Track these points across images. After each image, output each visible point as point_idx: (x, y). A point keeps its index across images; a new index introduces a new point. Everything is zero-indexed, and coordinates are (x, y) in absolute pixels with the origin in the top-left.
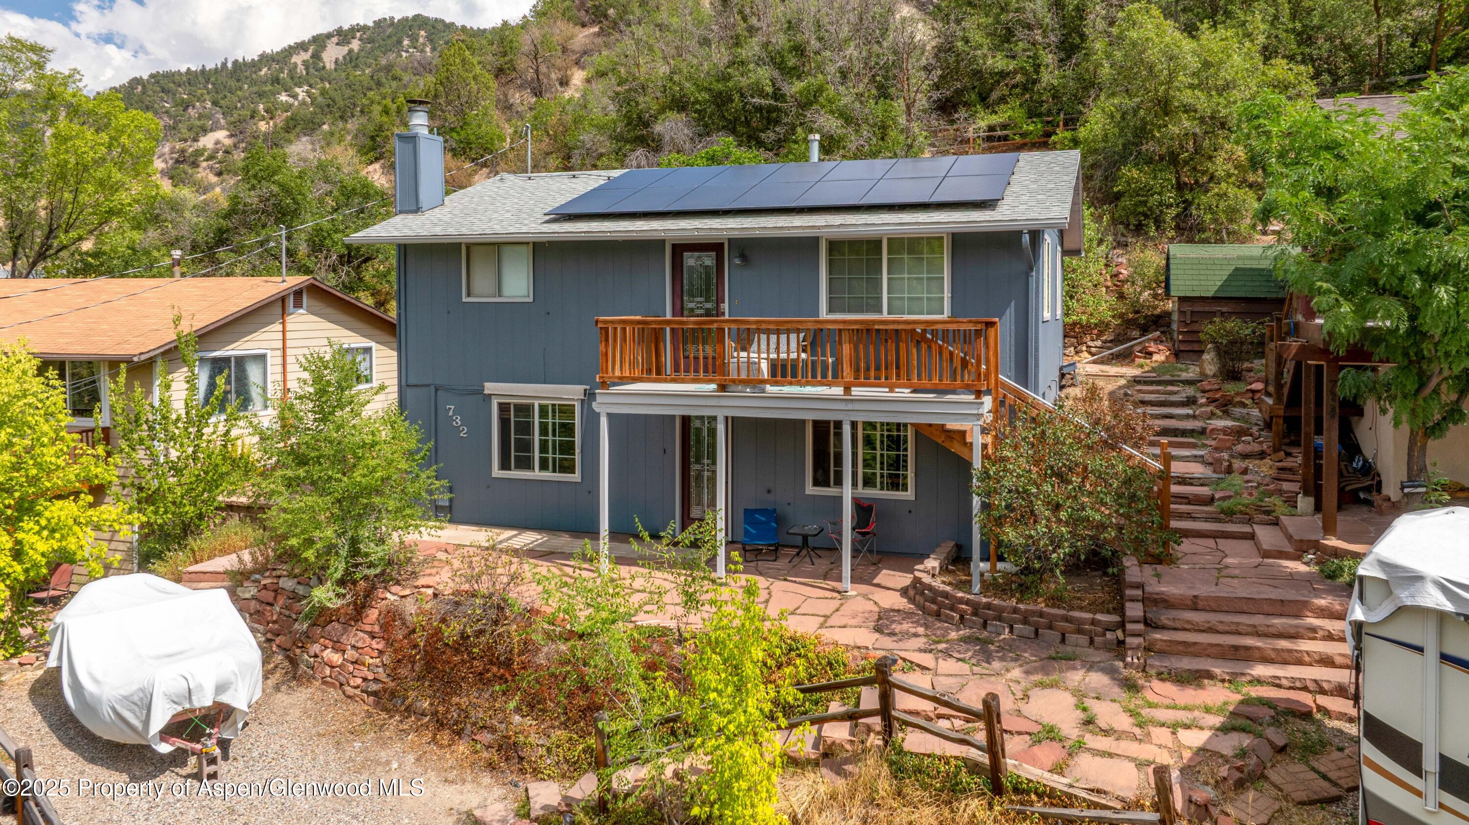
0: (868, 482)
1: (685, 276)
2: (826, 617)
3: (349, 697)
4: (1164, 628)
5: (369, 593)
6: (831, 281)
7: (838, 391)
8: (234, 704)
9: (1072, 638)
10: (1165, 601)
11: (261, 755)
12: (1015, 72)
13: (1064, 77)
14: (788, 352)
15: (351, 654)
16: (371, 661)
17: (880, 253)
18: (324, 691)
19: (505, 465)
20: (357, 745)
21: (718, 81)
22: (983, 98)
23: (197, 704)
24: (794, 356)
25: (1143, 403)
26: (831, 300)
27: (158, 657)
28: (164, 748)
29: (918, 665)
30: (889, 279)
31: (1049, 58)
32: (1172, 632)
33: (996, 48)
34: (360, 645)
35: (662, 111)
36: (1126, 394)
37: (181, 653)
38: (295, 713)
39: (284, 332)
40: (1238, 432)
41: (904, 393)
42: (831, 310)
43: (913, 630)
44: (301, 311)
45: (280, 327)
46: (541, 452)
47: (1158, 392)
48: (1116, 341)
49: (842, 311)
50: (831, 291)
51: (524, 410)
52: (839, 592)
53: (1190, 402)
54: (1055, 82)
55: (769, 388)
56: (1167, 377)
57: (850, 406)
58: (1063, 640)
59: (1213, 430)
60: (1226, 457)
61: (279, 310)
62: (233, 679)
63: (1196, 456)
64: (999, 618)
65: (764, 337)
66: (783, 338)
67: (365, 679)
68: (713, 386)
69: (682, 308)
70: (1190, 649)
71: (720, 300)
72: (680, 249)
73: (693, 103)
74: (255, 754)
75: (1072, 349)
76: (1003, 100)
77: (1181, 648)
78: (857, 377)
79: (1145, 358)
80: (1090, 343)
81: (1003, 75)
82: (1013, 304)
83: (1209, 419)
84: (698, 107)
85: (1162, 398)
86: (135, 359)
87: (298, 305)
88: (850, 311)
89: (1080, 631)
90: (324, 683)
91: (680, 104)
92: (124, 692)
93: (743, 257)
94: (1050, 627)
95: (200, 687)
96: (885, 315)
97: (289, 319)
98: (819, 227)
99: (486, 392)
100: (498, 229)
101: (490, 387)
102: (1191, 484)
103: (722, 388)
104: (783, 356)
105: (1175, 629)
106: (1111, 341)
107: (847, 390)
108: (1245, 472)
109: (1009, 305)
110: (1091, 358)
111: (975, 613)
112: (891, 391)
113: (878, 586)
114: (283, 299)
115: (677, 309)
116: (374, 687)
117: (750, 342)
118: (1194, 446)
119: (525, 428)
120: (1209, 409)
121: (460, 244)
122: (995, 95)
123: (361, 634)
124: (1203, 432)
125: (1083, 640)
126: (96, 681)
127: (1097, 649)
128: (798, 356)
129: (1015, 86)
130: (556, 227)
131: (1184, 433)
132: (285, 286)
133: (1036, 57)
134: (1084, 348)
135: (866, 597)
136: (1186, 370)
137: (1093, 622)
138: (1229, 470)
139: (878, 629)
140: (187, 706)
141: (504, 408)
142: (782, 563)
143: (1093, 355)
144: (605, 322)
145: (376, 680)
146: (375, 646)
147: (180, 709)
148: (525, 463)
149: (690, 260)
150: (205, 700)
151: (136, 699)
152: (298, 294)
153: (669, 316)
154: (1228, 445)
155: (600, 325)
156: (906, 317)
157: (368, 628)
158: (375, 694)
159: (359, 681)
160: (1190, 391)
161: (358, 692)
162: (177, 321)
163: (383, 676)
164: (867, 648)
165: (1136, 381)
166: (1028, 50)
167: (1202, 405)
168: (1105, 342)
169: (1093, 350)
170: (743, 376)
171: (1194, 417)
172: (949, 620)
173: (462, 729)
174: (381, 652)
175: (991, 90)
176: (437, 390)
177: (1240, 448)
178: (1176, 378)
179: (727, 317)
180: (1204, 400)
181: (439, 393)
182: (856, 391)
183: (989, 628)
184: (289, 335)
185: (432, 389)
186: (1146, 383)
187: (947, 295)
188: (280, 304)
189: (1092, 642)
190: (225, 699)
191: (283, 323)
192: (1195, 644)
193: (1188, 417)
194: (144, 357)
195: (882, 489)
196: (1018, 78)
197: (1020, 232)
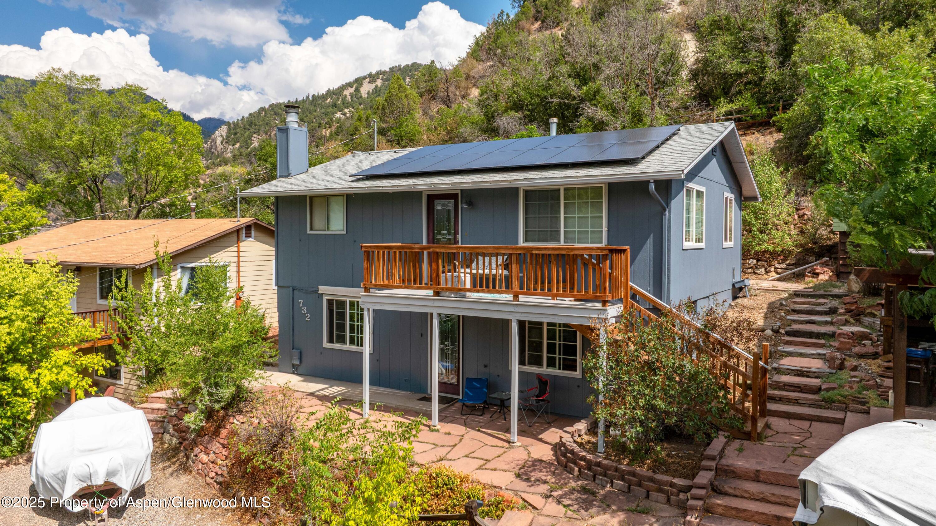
0: (537, 362)
1: (436, 216)
2: (488, 461)
3: (208, 484)
4: (726, 494)
5: (224, 419)
6: (526, 220)
7: (509, 297)
8: (120, 485)
9: (653, 495)
10: (733, 472)
11: (141, 517)
12: (747, 73)
13: (783, 74)
14: (491, 269)
15: (212, 457)
16: (221, 462)
17: (560, 200)
18: (196, 479)
19: (331, 341)
20: (199, 516)
21: (543, 90)
22: (726, 93)
23: (94, 483)
24: (494, 272)
25: (795, 311)
26: (526, 233)
27: (85, 451)
28: (78, 509)
29: (531, 505)
30: (565, 218)
31: (771, 62)
32: (732, 499)
33: (733, 57)
34: (217, 451)
35: (506, 111)
36: (781, 304)
37: (99, 449)
38: (176, 491)
39: (238, 252)
40: (861, 336)
41: (568, 301)
42: (526, 240)
43: (544, 478)
44: (250, 239)
45: (236, 249)
46: (350, 332)
47: (809, 303)
48: (796, 265)
49: (533, 240)
50: (526, 226)
51: (341, 304)
52: (509, 442)
53: (832, 311)
54: (776, 79)
55: (468, 294)
56: (821, 292)
57: (516, 310)
58: (648, 497)
59: (840, 334)
60: (839, 357)
61: (235, 238)
62: (119, 468)
63: (820, 354)
64: (605, 475)
65: (480, 258)
66: (494, 259)
67: (217, 474)
68: (430, 293)
69: (434, 238)
70: (742, 515)
71: (456, 233)
72: (433, 198)
73: (527, 105)
74: (138, 516)
75: (763, 270)
76: (740, 92)
77: (733, 512)
78: (521, 288)
79: (813, 277)
80: (777, 266)
81: (739, 75)
82: (652, 236)
83: (844, 325)
84: (530, 107)
85: (809, 307)
86: (137, 267)
87: (248, 235)
88: (539, 241)
89: (660, 491)
90: (198, 473)
91: (517, 106)
92: (54, 472)
93: (470, 204)
94: (640, 485)
95: (96, 472)
96: (562, 244)
97: (241, 244)
98: (510, 181)
99: (320, 292)
100: (322, 186)
101: (322, 289)
102: (808, 376)
103: (437, 293)
104: (487, 272)
105: (735, 496)
106: (793, 264)
107: (516, 297)
108: (855, 369)
109: (649, 237)
110: (777, 276)
111: (589, 469)
112: (553, 299)
113: (541, 440)
114: (238, 231)
115: (432, 239)
116: (220, 479)
117: (472, 262)
118: (822, 346)
119: (342, 316)
120: (844, 317)
121: (306, 196)
122: (733, 90)
123: (218, 445)
124: (833, 335)
125: (662, 497)
126: (44, 463)
127: (671, 505)
128: (497, 271)
129: (749, 83)
131: (818, 335)
132: (239, 223)
133: (762, 62)
134: (773, 269)
135: (525, 448)
136: (839, 288)
137: (672, 485)
138: (841, 367)
139: (518, 476)
140: (90, 483)
141: (330, 302)
142: (486, 417)
143: (778, 273)
144: (366, 247)
145: (222, 475)
146: (224, 453)
147: (85, 485)
148: (341, 339)
149: (439, 205)
150: (99, 481)
151: (60, 476)
152: (248, 228)
153: (425, 243)
154: (848, 346)
155: (364, 249)
156: (577, 245)
157: (221, 441)
158: (219, 483)
159: (214, 474)
160: (835, 303)
161: (212, 481)
162: (156, 245)
163: (225, 473)
164: (501, 488)
165: (796, 294)
166: (759, 57)
167: (841, 314)
168: (788, 265)
169: (779, 271)
170: (449, 286)
171: (831, 323)
172: (571, 471)
173: (256, 514)
174: (227, 457)
175: (731, 87)
176: (293, 290)
177: (857, 349)
178: (828, 293)
179: (460, 245)
180: (842, 311)
181: (295, 291)
182: (522, 298)
183: (597, 481)
184: (241, 254)
185: (291, 289)
186: (803, 296)
187: (605, 229)
188: (236, 234)
189: (669, 500)
190: (114, 480)
191: (238, 247)
192: (745, 510)
193: (826, 323)
194: (142, 266)
195: (560, 369)
196: (751, 77)
197: (648, 182)
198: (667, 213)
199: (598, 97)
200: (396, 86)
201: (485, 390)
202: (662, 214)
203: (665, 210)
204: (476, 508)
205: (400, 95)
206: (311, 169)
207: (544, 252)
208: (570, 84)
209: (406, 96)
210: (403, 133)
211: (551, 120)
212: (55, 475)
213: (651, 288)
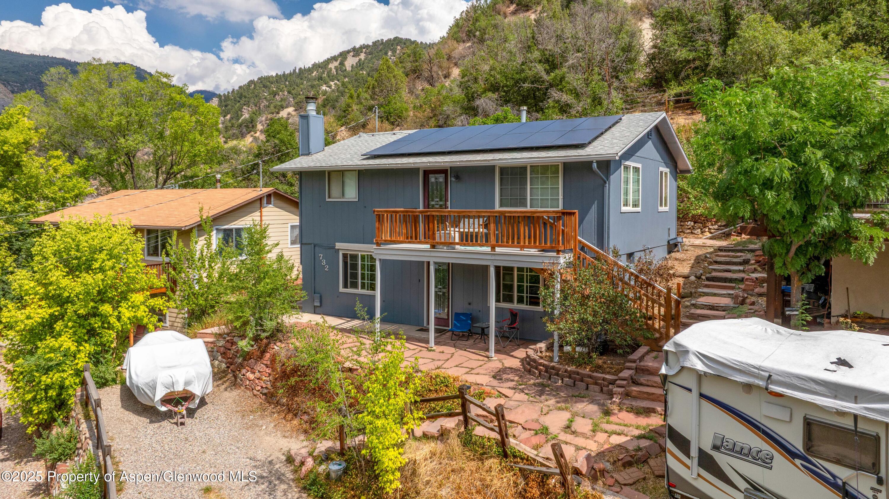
0: (509, 299)
1: (430, 187)
2: (472, 369)
3: (255, 395)
4: (642, 384)
5: (267, 345)
6: (501, 190)
7: (488, 249)
8: (194, 392)
9: (591, 387)
10: (648, 370)
11: (208, 418)
12: (694, 60)
13: (725, 61)
14: (474, 228)
15: (257, 374)
16: (265, 378)
17: (526, 175)
18: (245, 392)
19: (345, 286)
20: (251, 417)
21: (517, 73)
22: (676, 75)
23: (176, 390)
24: (476, 230)
25: (716, 262)
26: (501, 200)
27: (165, 367)
28: (163, 409)
29: (504, 395)
30: (531, 188)
31: (714, 50)
32: (646, 388)
33: (682, 46)
34: (261, 370)
35: (484, 92)
36: (706, 257)
37: (175, 366)
38: (230, 401)
39: (261, 216)
40: (762, 280)
41: (533, 251)
42: (501, 205)
43: (512, 378)
44: (270, 206)
45: (259, 214)
46: (362, 279)
47: (728, 256)
48: (726, 226)
49: (507, 206)
50: (501, 195)
51: (354, 257)
52: (488, 358)
53: (746, 262)
54: (719, 65)
55: (457, 247)
56: (740, 248)
57: (493, 258)
58: (587, 389)
59: (747, 279)
60: (741, 295)
61: (259, 205)
62: (193, 380)
63: (729, 294)
64: (558, 375)
65: (466, 220)
66: (476, 220)
67: (262, 387)
68: (428, 246)
69: (428, 205)
70: (651, 397)
71: (446, 200)
72: (427, 173)
73: (503, 87)
74: (205, 417)
75: (699, 230)
76: (688, 77)
77: (646, 396)
78: (497, 242)
79: (737, 236)
80: (710, 227)
81: (688, 62)
82: (596, 202)
83: (753, 273)
84: (505, 89)
85: (728, 259)
86: (183, 229)
87: (269, 202)
88: (511, 206)
89: (596, 384)
90: (246, 388)
91: (494, 88)
93: (457, 177)
94: (582, 381)
95: (177, 381)
96: (529, 209)
97: (263, 210)
98: (489, 161)
99: (336, 248)
100: (339, 163)
101: (338, 245)
102: (717, 310)
103: (433, 247)
104: (471, 230)
105: (648, 386)
106: (724, 226)
107: (493, 248)
108: (753, 304)
109: (594, 203)
110: (711, 235)
111: (546, 371)
112: (521, 250)
113: (512, 356)
114: (261, 199)
115: (427, 205)
116: (265, 391)
117: (459, 222)
118: (733, 288)
119: (354, 267)
120: (753, 267)
121: (325, 171)
122: (683, 75)
123: (262, 365)
124: (742, 280)
125: (597, 388)
126: (137, 375)
127: (603, 393)
128: (479, 230)
129: (696, 68)
130: (365, 162)
131: (731, 280)
132: (261, 192)
133: (707, 50)
134: (707, 230)
135: (500, 361)
136: (756, 244)
137: (604, 379)
138: (743, 303)
139: (494, 377)
140: (172, 390)
141: (345, 256)
142: (471, 342)
143: (711, 233)
144: (378, 211)
145: (266, 388)
146: (267, 371)
147: (169, 391)
148: (354, 285)
149: (432, 179)
150: (179, 388)
151: (151, 384)
152: (269, 196)
153: (421, 209)
154: (751, 288)
155: (376, 213)
156: (540, 209)
157: (265, 362)
158: (265, 394)
159: (259, 388)
160: (749, 256)
161: (258, 393)
162: (201, 210)
163: (269, 386)
164: (482, 385)
165: (720, 249)
166: (705, 45)
167: (752, 264)
168: (720, 226)
169: (712, 231)
170: (443, 240)
171: (743, 271)
172: (533, 374)
173: (297, 413)
174: (270, 374)
175: (681, 71)
176: (315, 246)
177: (756, 290)
178: (745, 248)
179: (449, 209)
180: (753, 262)
181: (316, 248)
182: (498, 249)
183: (552, 380)
184: (263, 218)
185: (313, 245)
186: (725, 251)
187: (561, 197)
188: (259, 202)
189: (602, 390)
190: (189, 388)
191: (261, 212)
192: (653, 394)
193: (740, 271)
194: (187, 228)
195: (527, 305)
196: (697, 63)
197: (592, 162)
198: (607, 185)
199: (563, 83)
200: (385, 67)
201: (470, 322)
202: (603, 186)
203: (605, 183)
204: (466, 389)
205: (388, 75)
206: (326, 148)
207: (514, 215)
208: (540, 69)
209: (394, 77)
210: (392, 110)
211: (522, 108)
212: (147, 383)
213: (595, 242)
